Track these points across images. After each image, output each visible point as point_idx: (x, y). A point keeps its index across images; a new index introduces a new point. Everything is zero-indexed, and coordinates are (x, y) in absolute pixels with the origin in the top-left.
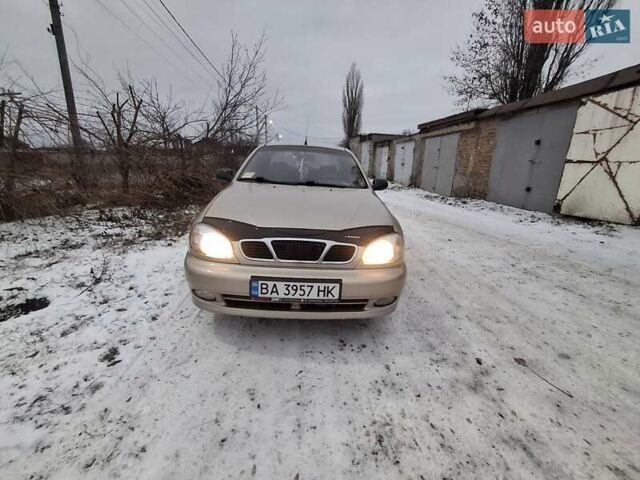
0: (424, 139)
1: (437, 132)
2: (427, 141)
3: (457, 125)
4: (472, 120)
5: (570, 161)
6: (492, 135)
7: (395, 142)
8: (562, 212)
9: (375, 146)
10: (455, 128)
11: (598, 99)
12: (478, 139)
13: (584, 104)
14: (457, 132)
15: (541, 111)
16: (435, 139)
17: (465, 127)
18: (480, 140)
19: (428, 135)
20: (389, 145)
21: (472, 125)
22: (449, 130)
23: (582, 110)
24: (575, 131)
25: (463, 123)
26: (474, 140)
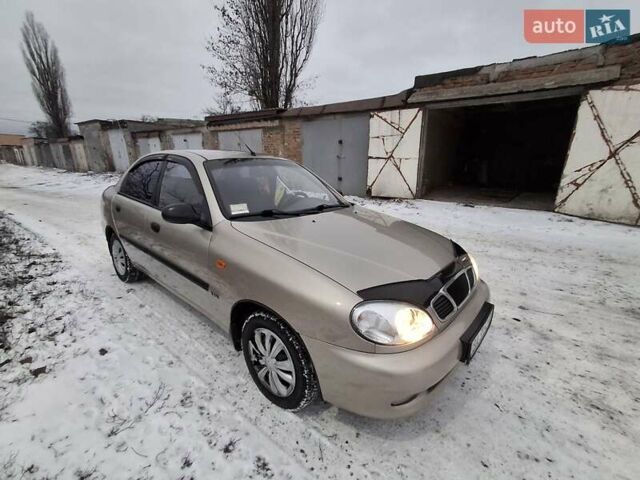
0: (215, 133)
1: (233, 127)
2: (219, 134)
3: (259, 121)
4: (276, 118)
5: (371, 158)
6: (297, 134)
7: (169, 133)
8: (373, 195)
9: (134, 136)
10: (256, 124)
11: (380, 114)
12: (283, 136)
13: (372, 116)
14: (259, 128)
15: (338, 117)
16: (232, 133)
17: (269, 124)
18: (286, 138)
19: (221, 128)
20: (159, 136)
21: (276, 123)
22: (249, 125)
23: (372, 120)
24: (371, 135)
25: (266, 120)
26: (279, 136)
